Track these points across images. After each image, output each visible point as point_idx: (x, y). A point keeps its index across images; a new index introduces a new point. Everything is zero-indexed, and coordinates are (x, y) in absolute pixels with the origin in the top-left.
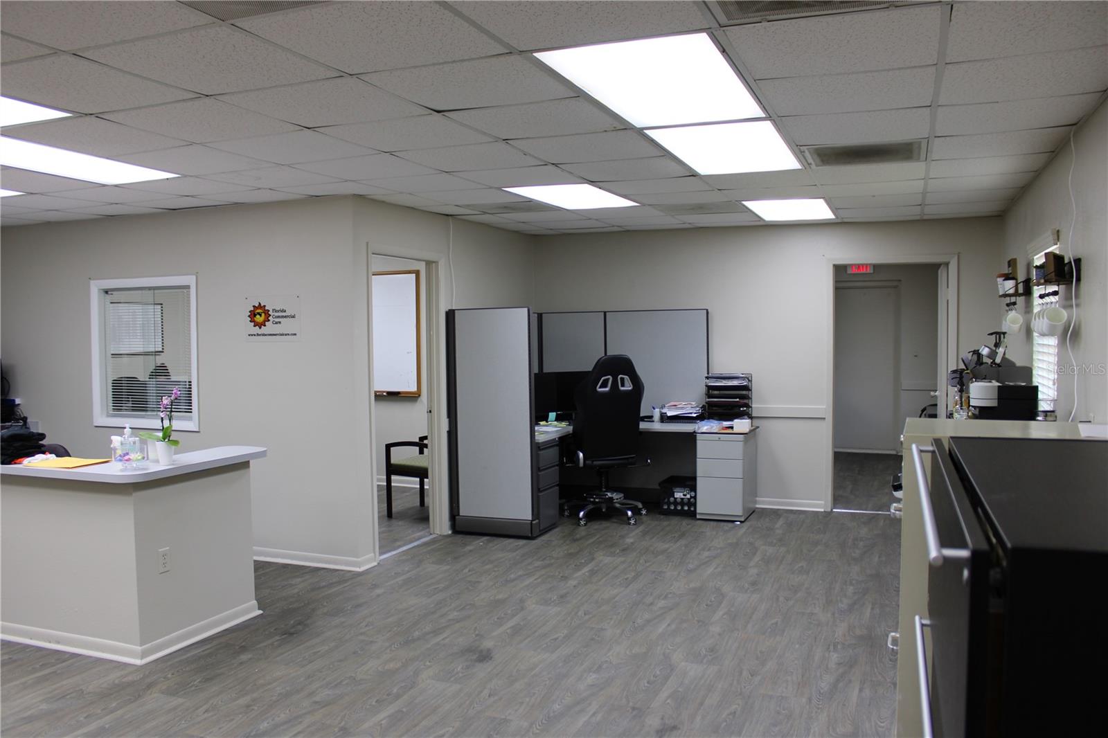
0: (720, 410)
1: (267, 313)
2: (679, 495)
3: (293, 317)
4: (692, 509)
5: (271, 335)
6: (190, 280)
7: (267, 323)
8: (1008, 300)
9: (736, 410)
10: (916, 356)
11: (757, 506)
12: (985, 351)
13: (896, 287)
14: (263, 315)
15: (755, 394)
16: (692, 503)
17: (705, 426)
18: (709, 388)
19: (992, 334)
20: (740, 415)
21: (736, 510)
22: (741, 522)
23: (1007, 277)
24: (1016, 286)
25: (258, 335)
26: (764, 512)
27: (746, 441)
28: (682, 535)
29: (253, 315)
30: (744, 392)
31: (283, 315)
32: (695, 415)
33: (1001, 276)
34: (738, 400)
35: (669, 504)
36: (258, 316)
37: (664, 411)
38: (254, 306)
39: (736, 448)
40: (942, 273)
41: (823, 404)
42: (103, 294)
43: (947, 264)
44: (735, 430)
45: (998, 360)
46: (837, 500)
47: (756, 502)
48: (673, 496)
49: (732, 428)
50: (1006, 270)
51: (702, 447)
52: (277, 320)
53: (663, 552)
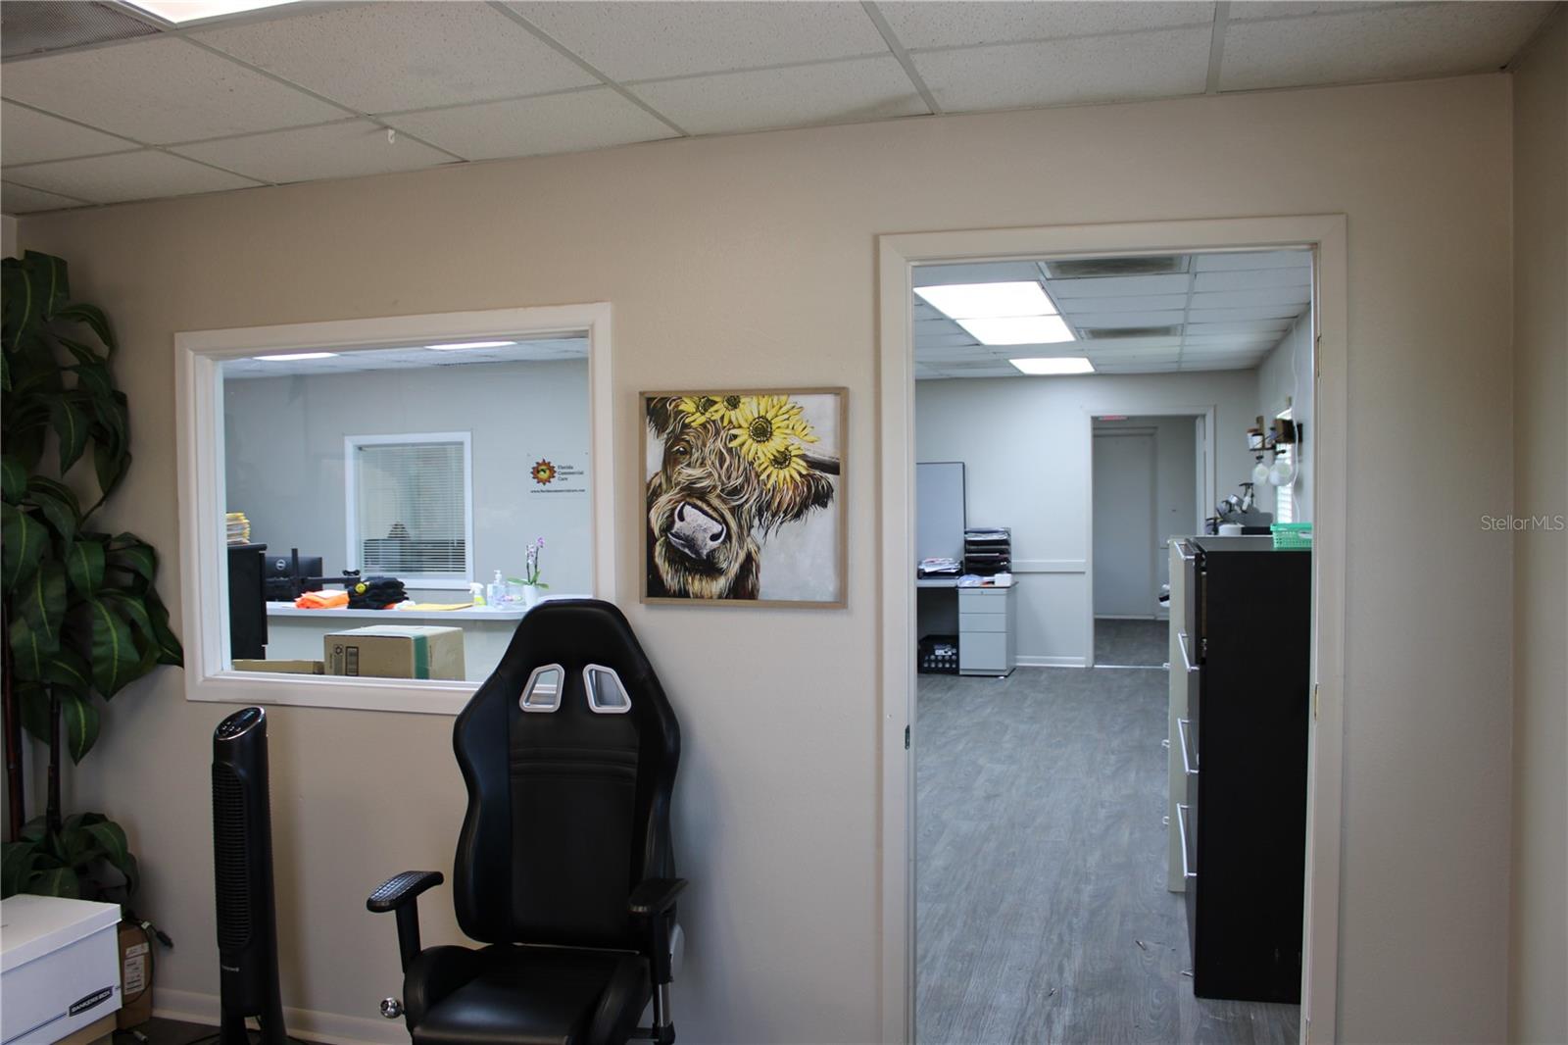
0: (979, 566)
1: (552, 470)
2: (939, 652)
3: (581, 473)
4: (954, 666)
5: (556, 491)
6: (465, 437)
7: (552, 480)
8: (1257, 454)
9: (996, 565)
10: (1174, 511)
11: (1019, 664)
12: (1234, 500)
13: (1151, 435)
14: (548, 472)
15: (1014, 548)
16: (955, 660)
17: (967, 581)
18: (968, 543)
19: (1241, 485)
20: (1001, 570)
21: (999, 663)
22: (1006, 676)
23: (1257, 433)
24: (1264, 441)
25: (542, 491)
26: (1024, 669)
27: (1008, 595)
28: (950, 688)
29: (536, 471)
30: (1003, 547)
31: (569, 471)
32: (954, 571)
33: (1251, 431)
34: (997, 554)
35: (930, 661)
36: (542, 473)
37: (921, 567)
38: (538, 463)
39: (997, 602)
40: (1199, 423)
41: (1081, 558)
42: (357, 451)
43: (1204, 416)
44: (996, 585)
45: (1244, 507)
46: (1098, 658)
47: (1016, 661)
48: (934, 654)
49: (993, 583)
50: (1256, 426)
51: (965, 602)
52: (562, 476)
53: (938, 699)
